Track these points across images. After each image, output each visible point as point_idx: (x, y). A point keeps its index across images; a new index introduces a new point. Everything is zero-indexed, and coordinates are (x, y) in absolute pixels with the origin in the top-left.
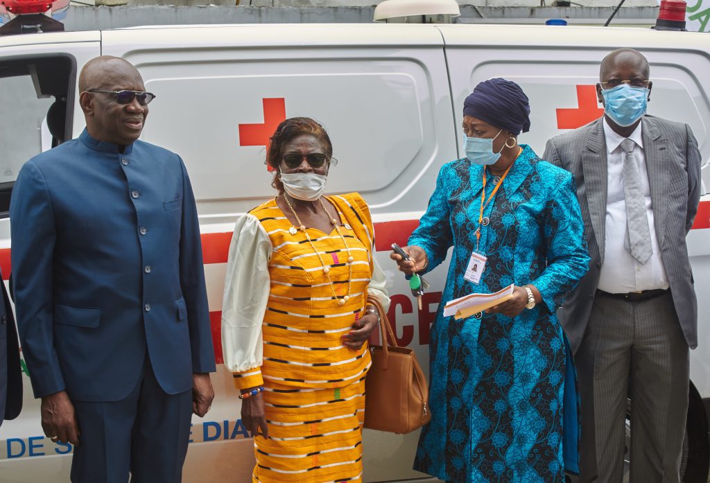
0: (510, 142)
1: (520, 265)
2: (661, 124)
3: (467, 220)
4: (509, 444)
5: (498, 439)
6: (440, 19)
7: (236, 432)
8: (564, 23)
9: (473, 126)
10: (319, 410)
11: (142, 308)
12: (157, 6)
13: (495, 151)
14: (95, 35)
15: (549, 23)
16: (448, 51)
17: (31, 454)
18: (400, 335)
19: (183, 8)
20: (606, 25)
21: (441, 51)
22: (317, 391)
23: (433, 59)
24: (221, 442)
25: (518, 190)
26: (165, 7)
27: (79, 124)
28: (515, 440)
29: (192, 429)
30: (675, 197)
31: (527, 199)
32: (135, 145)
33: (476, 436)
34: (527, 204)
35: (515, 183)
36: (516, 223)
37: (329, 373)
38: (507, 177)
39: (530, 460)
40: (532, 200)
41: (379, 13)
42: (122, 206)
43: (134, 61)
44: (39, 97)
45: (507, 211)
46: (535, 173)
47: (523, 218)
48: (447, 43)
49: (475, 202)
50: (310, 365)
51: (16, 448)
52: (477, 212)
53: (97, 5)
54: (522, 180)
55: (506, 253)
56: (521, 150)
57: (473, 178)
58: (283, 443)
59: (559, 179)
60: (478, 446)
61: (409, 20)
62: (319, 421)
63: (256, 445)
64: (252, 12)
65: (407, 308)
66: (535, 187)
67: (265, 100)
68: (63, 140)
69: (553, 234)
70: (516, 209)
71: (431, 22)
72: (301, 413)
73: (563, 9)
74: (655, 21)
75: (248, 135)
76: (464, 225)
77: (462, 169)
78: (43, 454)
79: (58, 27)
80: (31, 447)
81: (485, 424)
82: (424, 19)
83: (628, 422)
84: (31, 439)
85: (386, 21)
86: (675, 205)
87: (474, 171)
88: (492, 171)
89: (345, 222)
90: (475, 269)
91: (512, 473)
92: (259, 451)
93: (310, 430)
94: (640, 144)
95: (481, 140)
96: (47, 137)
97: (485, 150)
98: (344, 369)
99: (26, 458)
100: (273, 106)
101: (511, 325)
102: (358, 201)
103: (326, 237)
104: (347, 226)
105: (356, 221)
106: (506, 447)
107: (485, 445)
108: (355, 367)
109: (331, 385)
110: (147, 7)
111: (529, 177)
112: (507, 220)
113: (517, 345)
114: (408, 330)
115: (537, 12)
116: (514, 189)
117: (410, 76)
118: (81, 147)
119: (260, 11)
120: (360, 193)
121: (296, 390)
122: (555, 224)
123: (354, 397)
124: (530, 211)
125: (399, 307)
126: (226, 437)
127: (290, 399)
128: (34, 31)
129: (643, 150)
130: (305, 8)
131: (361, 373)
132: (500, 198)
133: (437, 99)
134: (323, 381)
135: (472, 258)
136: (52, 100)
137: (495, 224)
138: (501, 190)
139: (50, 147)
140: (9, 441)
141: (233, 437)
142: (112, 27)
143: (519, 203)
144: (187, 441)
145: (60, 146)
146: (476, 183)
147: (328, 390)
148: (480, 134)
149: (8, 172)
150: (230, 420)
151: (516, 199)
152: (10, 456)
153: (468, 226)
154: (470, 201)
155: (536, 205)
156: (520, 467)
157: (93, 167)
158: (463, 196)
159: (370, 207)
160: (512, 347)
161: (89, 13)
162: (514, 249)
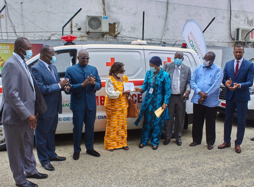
0: (158, 68)
1: (159, 90)
2: (185, 66)
3: (150, 82)
4: (155, 121)
5: (153, 121)
6: (143, 45)
7: (104, 118)
8: (165, 46)
9: (151, 65)
10: (119, 114)
11: (86, 95)
12: (92, 41)
13: (155, 69)
14: (81, 46)
15: (162, 46)
16: (144, 50)
17: (68, 120)
18: (134, 101)
19: (96, 41)
20: (173, 47)
21: (143, 50)
22: (119, 111)
23: (142, 52)
24: (101, 119)
25: (159, 77)
26: (93, 41)
27: (77, 62)
28: (156, 121)
29: (96, 117)
30: (185, 79)
31: (160, 79)
32: (87, 66)
33: (149, 120)
34: (160, 80)
35: (159, 76)
36: (158, 83)
37: (122, 108)
38: (157, 74)
39: (158, 124)
40: (161, 79)
41: (132, 43)
42: (83, 76)
43: (87, 51)
44: (70, 57)
45: (156, 81)
46: (162, 74)
47: (159, 83)
48: (144, 49)
49: (152, 79)
50: (119, 106)
51: (65, 119)
52: (151, 81)
53: (81, 40)
54: (160, 75)
55: (156, 88)
56: (161, 69)
57: (152, 74)
58: (113, 120)
59: (166, 75)
60: (149, 121)
61: (137, 45)
62: (119, 116)
63: (108, 121)
64: (109, 42)
65: (136, 96)
66: (162, 76)
67: (111, 58)
68: (74, 64)
69: (165, 85)
70: (158, 81)
71: (141, 45)
72: (116, 115)
73: (165, 44)
74: (181, 47)
75: (108, 64)
76: (149, 83)
77: (150, 72)
78: (70, 120)
79: (74, 44)
80: (68, 119)
81: (151, 118)
82: (140, 45)
83: (174, 118)
84: (68, 118)
85: (133, 44)
86: (184, 80)
87: (152, 73)
88: (155, 73)
89: (124, 80)
90: (151, 91)
91: (155, 126)
92: (108, 122)
93: (118, 118)
94: (180, 68)
95: (152, 67)
96: (71, 64)
97: (153, 69)
98: (124, 107)
99: (67, 121)
100: (113, 59)
101: (157, 101)
102: (126, 77)
103: (122, 83)
104: (125, 81)
105: (126, 80)
106: (154, 122)
107: (151, 121)
108: (126, 107)
109: (122, 110)
110: (90, 41)
111: (161, 75)
112: (156, 83)
113: (157, 104)
114: (136, 100)
115: (160, 44)
116: (158, 77)
117: (137, 54)
118: (77, 66)
119: (110, 42)
120: (126, 75)
121: (116, 111)
122: (165, 83)
123: (126, 112)
124: (161, 81)
125: (134, 96)
126: (102, 119)
127: (114, 113)
128: (70, 45)
129: (181, 70)
130: (118, 42)
131: (127, 108)
132: (156, 78)
133: (142, 59)
134: (121, 109)
135: (150, 89)
136: (73, 57)
137: (154, 83)
138: (156, 77)
139: (72, 65)
140: (64, 118)
141: (104, 119)
142: (84, 44)
143: (159, 80)
144: (95, 119)
145: (74, 65)
146: (152, 75)
147: (121, 111)
148: (152, 66)
149: (64, 70)
150: (103, 116)
151: (158, 79)
152: (64, 120)
153: (150, 83)
154: (151, 78)
155: (162, 80)
156: (156, 125)
157: (79, 69)
158: (150, 77)
159: (128, 78)
160: (156, 105)
161: (80, 42)
162: (158, 88)
